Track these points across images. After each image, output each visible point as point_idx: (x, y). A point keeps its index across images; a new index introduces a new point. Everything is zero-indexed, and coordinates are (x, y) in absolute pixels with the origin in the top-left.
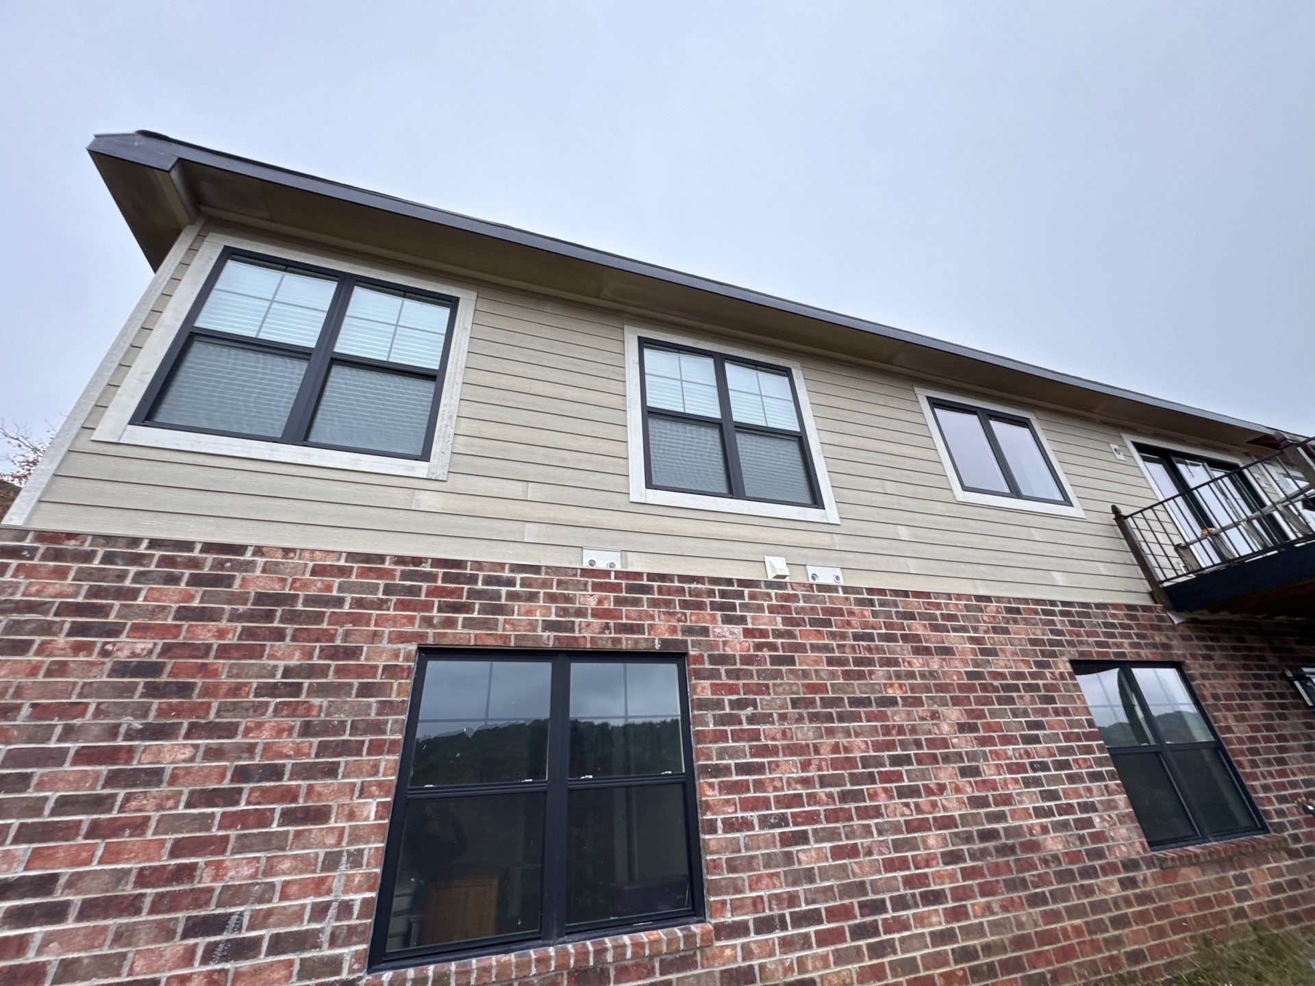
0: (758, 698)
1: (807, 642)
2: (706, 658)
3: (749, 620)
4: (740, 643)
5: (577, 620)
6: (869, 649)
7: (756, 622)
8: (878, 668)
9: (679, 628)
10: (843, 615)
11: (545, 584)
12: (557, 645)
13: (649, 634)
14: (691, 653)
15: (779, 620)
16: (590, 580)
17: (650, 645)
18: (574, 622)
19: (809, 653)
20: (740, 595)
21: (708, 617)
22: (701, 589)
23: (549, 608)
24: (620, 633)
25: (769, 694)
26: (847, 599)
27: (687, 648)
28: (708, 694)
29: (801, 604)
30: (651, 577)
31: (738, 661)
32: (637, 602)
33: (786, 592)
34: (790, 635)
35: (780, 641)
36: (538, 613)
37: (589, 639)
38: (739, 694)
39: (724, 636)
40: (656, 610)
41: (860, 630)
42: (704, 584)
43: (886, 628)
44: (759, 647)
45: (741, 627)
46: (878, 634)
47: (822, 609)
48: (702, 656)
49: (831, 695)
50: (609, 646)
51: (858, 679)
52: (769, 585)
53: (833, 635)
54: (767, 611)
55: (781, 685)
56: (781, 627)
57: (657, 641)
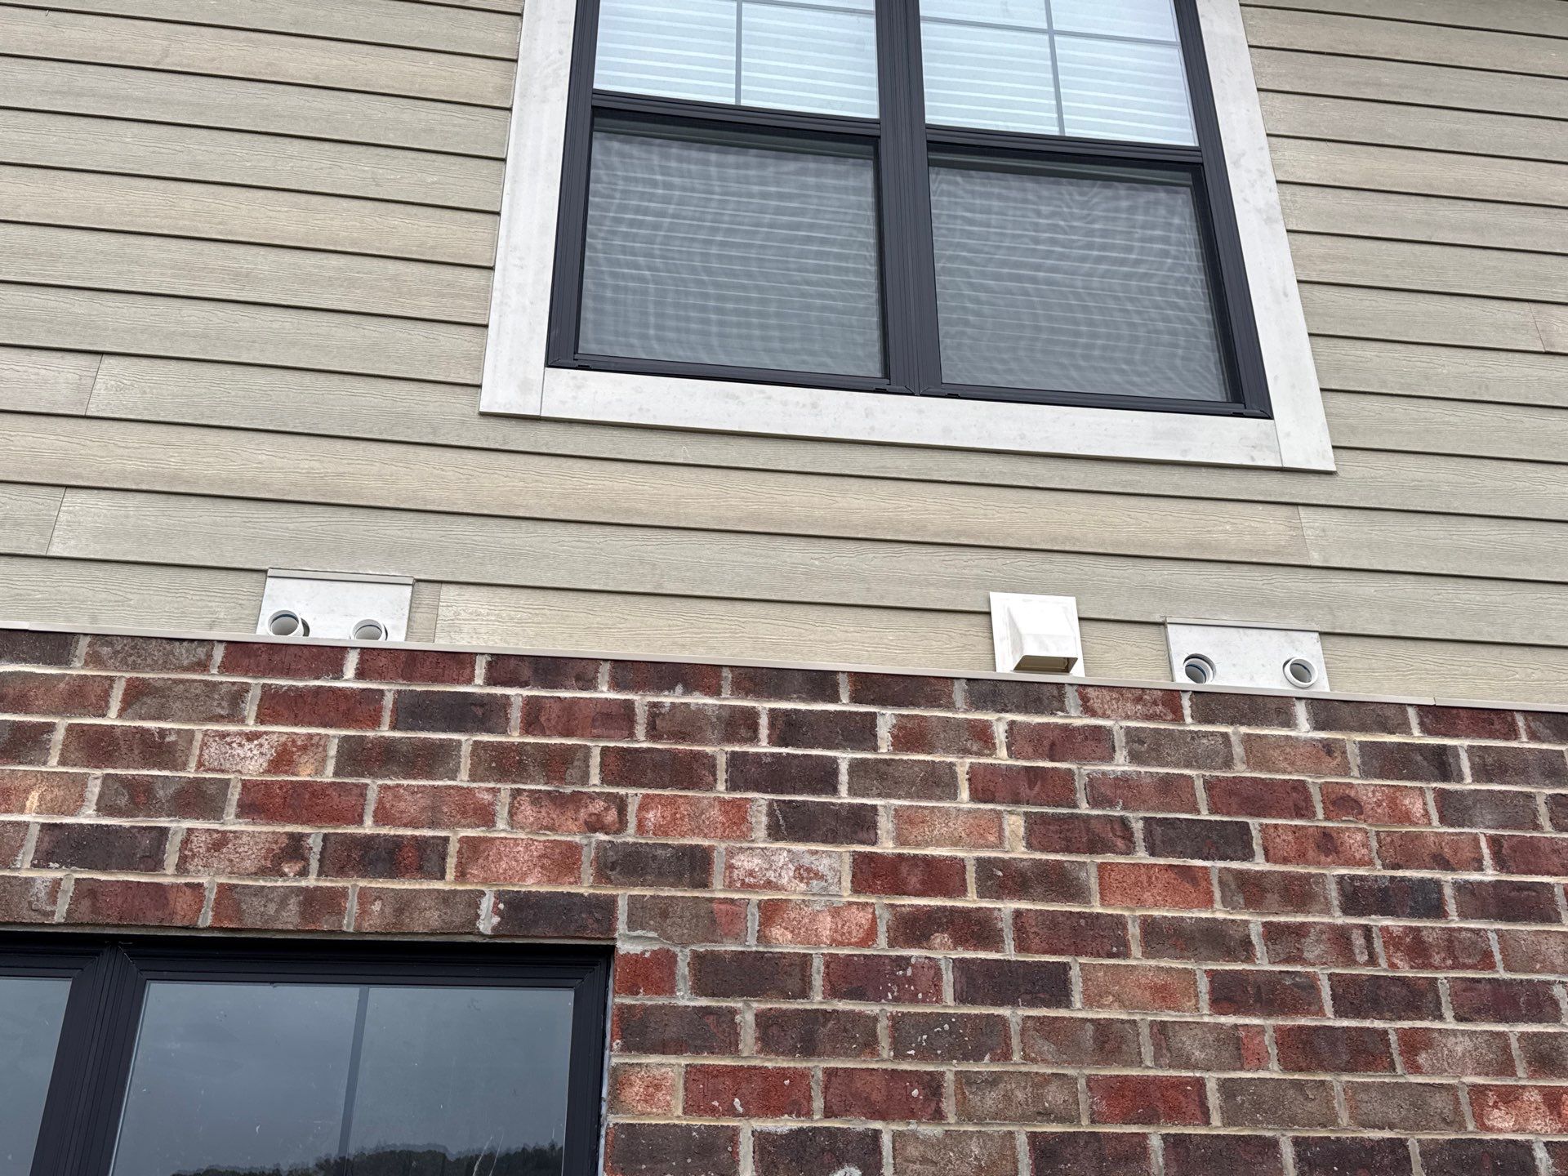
0: (887, 1130)
1: (1132, 915)
2: (683, 968)
3: (885, 824)
4: (836, 912)
5: (178, 826)
6: (1416, 948)
7: (915, 833)
8: (1451, 1024)
9: (588, 856)
10: (1303, 809)
11: (83, 696)
12: (84, 912)
13: (462, 875)
14: (624, 947)
15: (1015, 823)
16: (256, 683)
17: (457, 918)
18: (163, 832)
19: (1137, 958)
20: (860, 732)
21: (715, 812)
22: (701, 710)
23: (81, 782)
24: (341, 872)
25: (938, 1116)
26: (1328, 748)
27: (611, 928)
28: (672, 1112)
29: (1121, 765)
30: (504, 668)
31: (818, 981)
32: (431, 759)
33: (1058, 720)
34: (1060, 883)
35: (1009, 906)
36: (33, 799)
37: (211, 896)
38: (809, 1114)
39: (769, 885)
40: (506, 788)
41: (1379, 871)
42: (716, 692)
43: (1501, 864)
44: (914, 928)
45: (846, 850)
46: (1461, 888)
47: (1210, 785)
48: (665, 961)
49: (1217, 1126)
50: (289, 921)
51: (1351, 1069)
52: (989, 693)
53: (1251, 890)
54: (965, 793)
55: (994, 1080)
56: (1019, 852)
57: (487, 904)
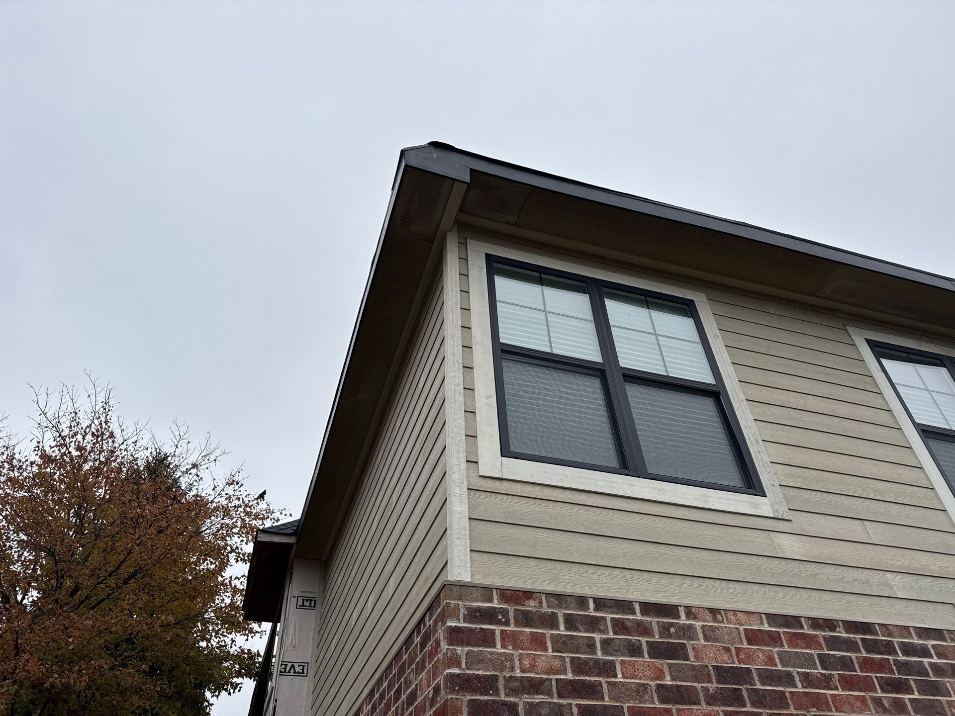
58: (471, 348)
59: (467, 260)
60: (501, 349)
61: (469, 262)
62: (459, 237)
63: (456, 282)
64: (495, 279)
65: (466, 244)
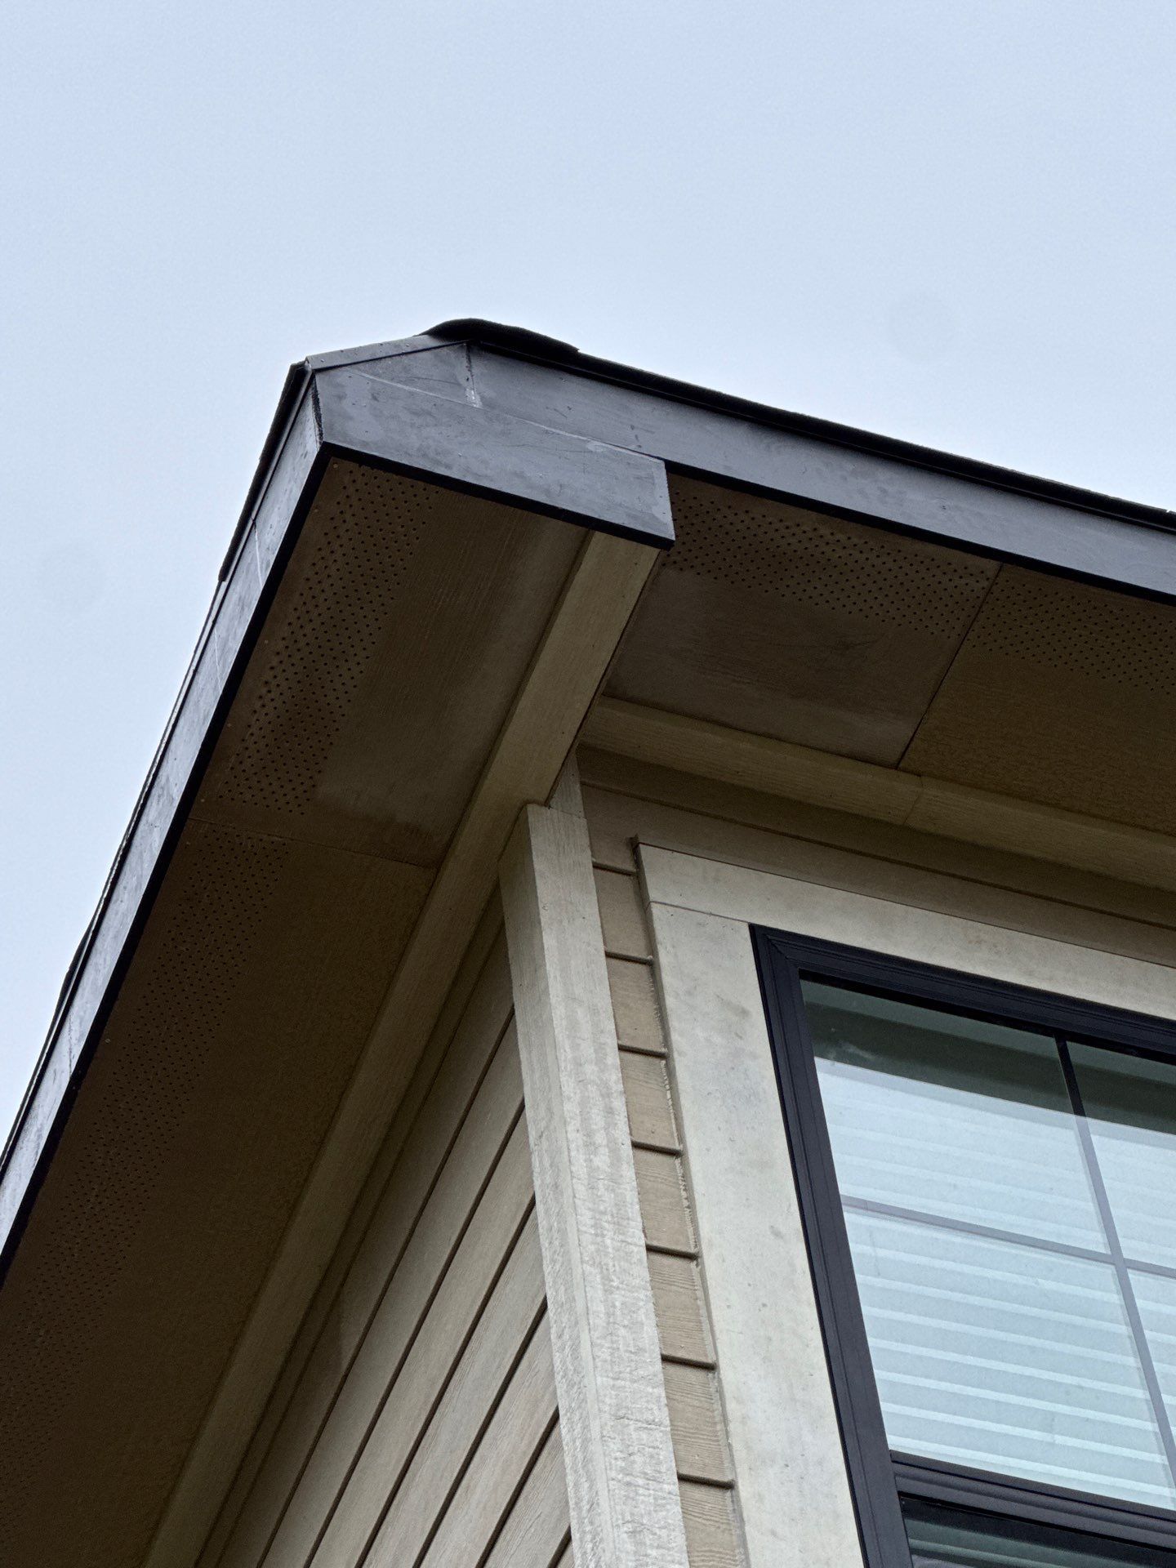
58: (728, 1486)
59: (651, 965)
60: (900, 1494)
61: (668, 978)
62: (595, 836)
63: (607, 1095)
64: (821, 1076)
65: (637, 877)
